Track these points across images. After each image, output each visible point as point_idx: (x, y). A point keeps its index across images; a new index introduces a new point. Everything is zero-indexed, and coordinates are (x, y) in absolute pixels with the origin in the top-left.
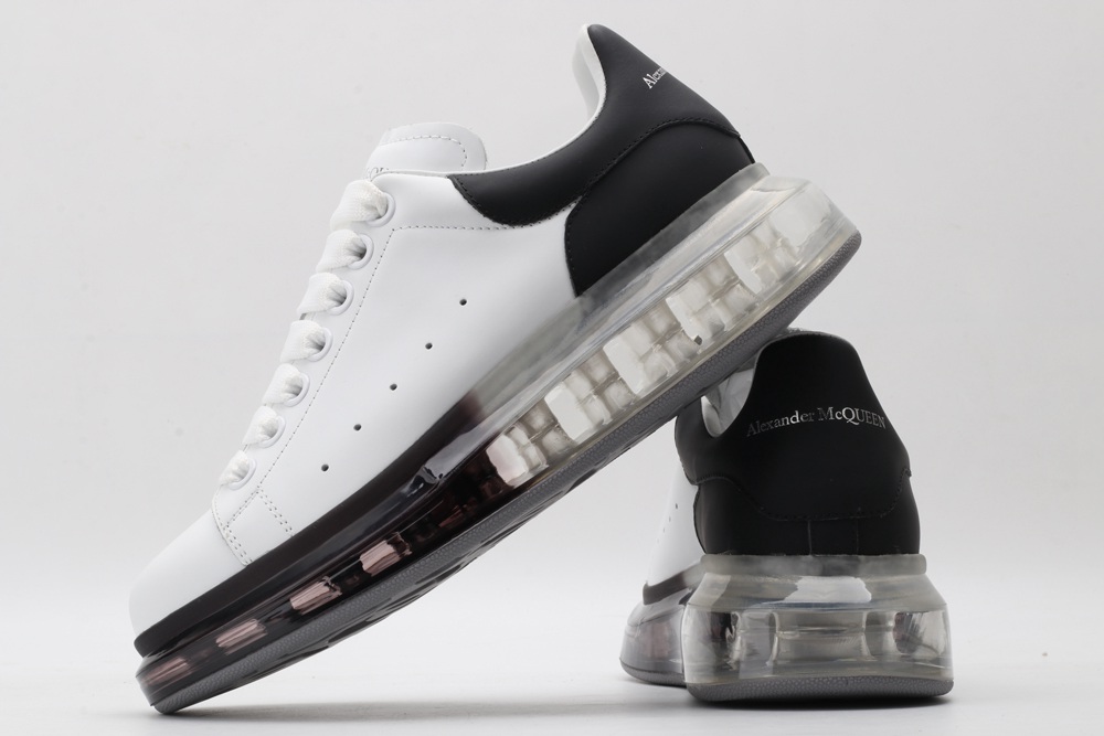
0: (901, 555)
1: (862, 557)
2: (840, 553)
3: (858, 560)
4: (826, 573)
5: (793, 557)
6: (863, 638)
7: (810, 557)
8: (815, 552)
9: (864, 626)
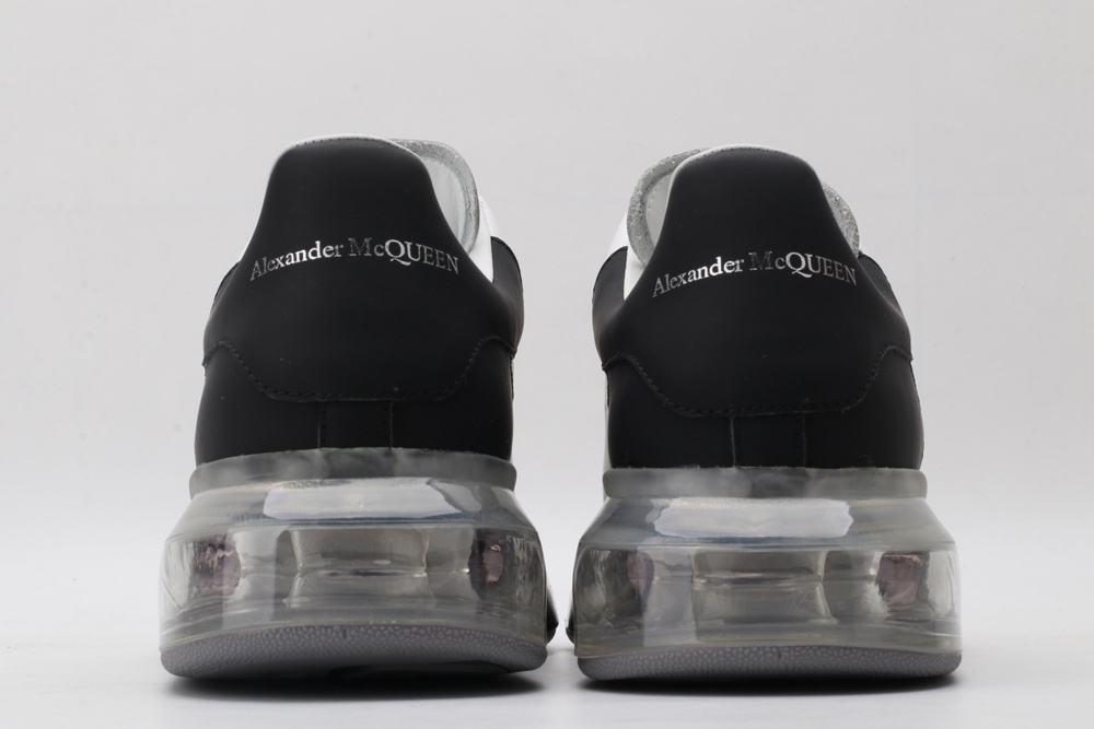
0: (875, 469)
1: (812, 471)
2: (779, 464)
3: (805, 474)
4: (757, 493)
5: (709, 470)
6: (819, 590)
7: (733, 470)
8: (740, 463)
9: (821, 572)
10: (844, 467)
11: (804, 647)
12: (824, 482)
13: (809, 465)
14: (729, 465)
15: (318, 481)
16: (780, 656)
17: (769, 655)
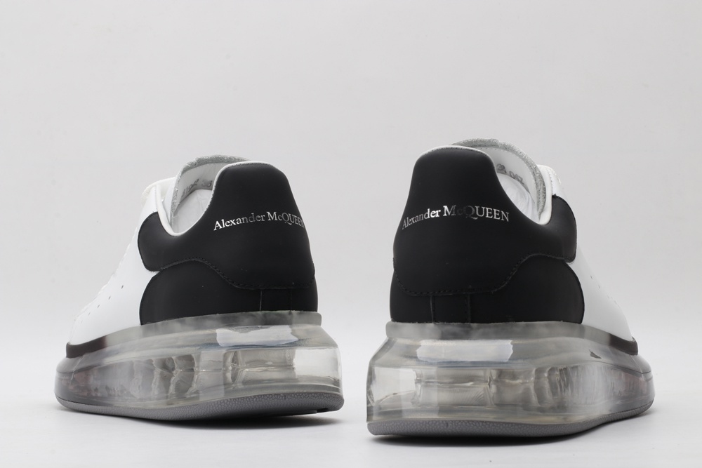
1: (475, 325)
2: (456, 322)
3: (470, 327)
4: (444, 337)
5: (421, 324)
7: (431, 325)
8: (436, 321)
10: (494, 322)
11: (460, 421)
12: (481, 331)
13: (473, 322)
14: (431, 322)
15: (259, 326)
16: (447, 426)
17: (442, 425)
